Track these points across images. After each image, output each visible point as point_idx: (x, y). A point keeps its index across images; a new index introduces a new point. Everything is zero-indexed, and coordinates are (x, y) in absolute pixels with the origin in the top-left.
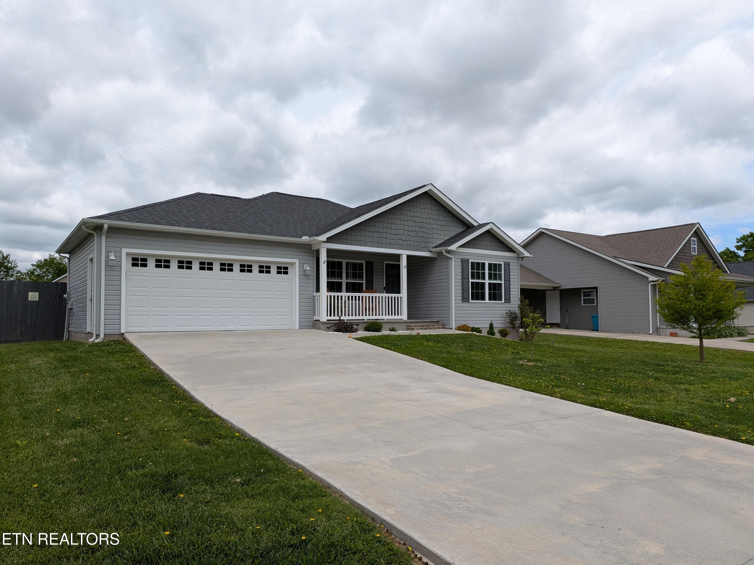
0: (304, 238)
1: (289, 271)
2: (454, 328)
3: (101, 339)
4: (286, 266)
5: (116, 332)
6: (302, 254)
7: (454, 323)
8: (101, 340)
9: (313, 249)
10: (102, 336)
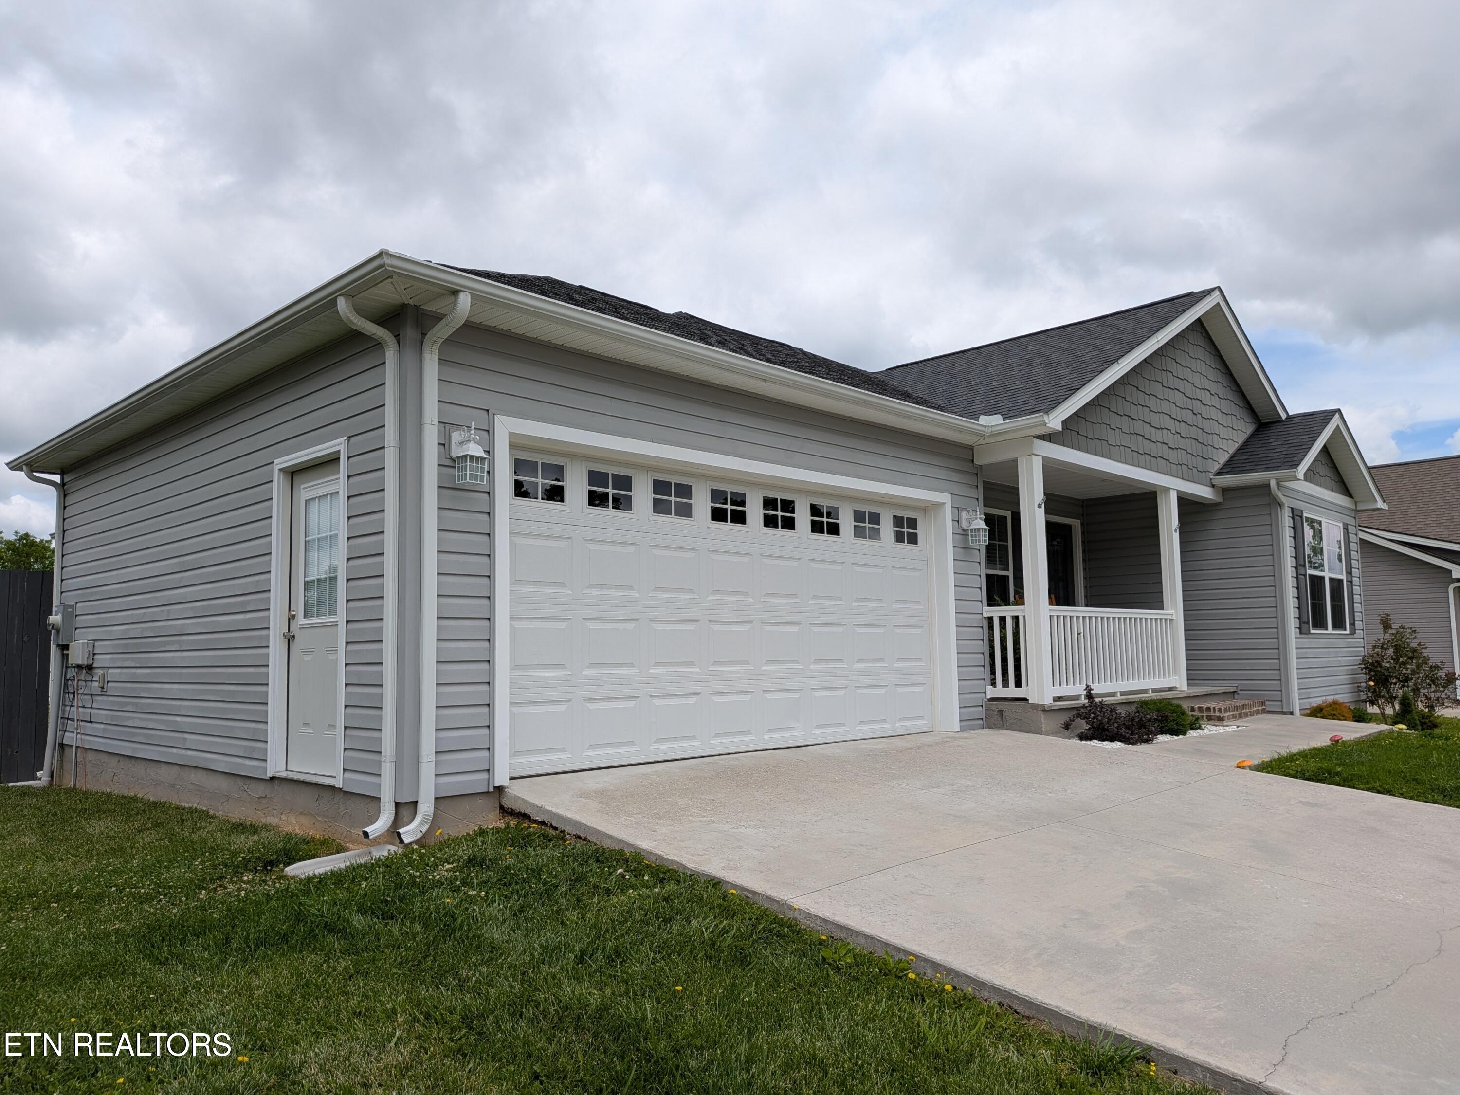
0: (984, 420)
1: (920, 532)
2: (1297, 712)
3: (423, 822)
4: (912, 515)
5: (476, 783)
6: (955, 477)
7: (1296, 696)
8: (425, 828)
9: (978, 461)
10: (426, 808)
